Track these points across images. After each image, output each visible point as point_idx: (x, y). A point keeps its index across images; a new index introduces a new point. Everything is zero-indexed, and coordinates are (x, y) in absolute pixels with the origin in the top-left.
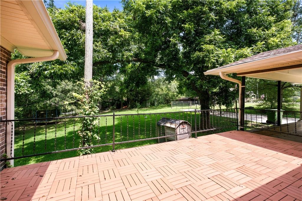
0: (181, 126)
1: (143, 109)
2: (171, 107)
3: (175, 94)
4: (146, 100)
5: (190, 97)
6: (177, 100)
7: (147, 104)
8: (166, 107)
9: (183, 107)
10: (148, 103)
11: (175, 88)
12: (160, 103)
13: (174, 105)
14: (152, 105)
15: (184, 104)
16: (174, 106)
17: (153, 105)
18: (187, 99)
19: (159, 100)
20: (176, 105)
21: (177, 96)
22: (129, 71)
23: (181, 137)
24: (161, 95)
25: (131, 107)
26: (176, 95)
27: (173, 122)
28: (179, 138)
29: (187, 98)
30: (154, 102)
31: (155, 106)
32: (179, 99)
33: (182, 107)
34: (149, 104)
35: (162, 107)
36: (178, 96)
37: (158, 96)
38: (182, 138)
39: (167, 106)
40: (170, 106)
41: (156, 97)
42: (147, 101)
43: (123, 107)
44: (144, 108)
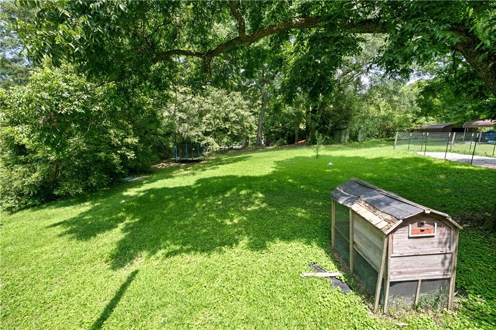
0: (412, 227)
1: (332, 145)
2: (393, 144)
3: (409, 116)
4: (342, 129)
5: (452, 123)
6: (412, 131)
7: (343, 136)
8: (383, 145)
9: (428, 147)
10: (345, 135)
11: (411, 102)
12: (368, 136)
13: (401, 141)
14: (352, 139)
15: (429, 139)
16: (401, 144)
17: (354, 138)
18: (443, 127)
19: (367, 129)
20: (408, 141)
21: (414, 121)
22: (292, 60)
23: (406, 267)
24: (372, 119)
25: (311, 143)
26: (411, 120)
27: (378, 201)
28: (396, 267)
29: (444, 124)
30: (357, 133)
31: (358, 141)
32: (419, 128)
33: (424, 147)
34: (348, 137)
35: (373, 145)
36: (417, 122)
37: (367, 121)
38: (410, 270)
39: (384, 143)
40: (391, 142)
41: (360, 122)
42: (344, 132)
43: (299, 141)
44: (336, 144)
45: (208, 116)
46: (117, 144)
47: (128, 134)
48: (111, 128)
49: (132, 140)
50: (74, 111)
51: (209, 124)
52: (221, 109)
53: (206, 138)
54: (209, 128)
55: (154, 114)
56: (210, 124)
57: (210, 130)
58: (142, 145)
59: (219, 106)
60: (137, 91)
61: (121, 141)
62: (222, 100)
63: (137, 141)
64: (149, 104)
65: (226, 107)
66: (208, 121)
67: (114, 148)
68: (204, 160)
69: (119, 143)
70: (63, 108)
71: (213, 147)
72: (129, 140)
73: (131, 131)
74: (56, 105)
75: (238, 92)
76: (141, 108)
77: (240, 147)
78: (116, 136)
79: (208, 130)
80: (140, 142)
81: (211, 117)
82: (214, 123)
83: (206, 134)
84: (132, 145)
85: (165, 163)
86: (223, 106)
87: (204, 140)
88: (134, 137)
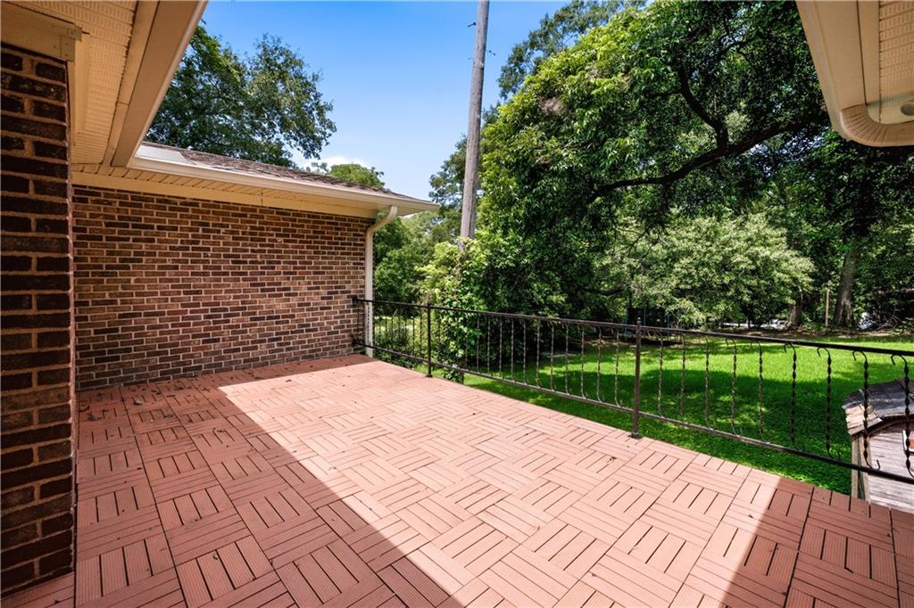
45: (685, 261)
46: (540, 302)
47: (554, 289)
48: (535, 281)
49: (558, 298)
50: (508, 265)
51: (685, 276)
52: (713, 249)
53: (677, 300)
54: (687, 283)
55: (588, 263)
56: (690, 275)
57: (688, 287)
58: (571, 305)
59: (708, 243)
60: (568, 233)
61: (545, 298)
62: (716, 232)
63: (563, 299)
64: (582, 250)
65: (725, 244)
66: (684, 271)
67: (536, 307)
68: (680, 343)
69: (542, 300)
70: (499, 263)
71: (692, 317)
72: (554, 298)
73: (558, 285)
74: (495, 260)
75: (759, 215)
76: (572, 256)
77: (782, 327)
78: (540, 292)
79: (682, 286)
80: (567, 301)
81: (691, 263)
82: (698, 273)
83: (680, 293)
84: (557, 305)
85: (605, 339)
86: (718, 243)
87: (672, 303)
88: (561, 293)
